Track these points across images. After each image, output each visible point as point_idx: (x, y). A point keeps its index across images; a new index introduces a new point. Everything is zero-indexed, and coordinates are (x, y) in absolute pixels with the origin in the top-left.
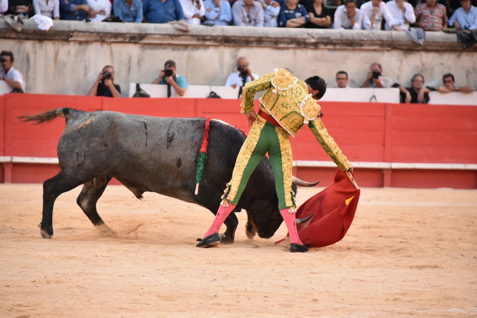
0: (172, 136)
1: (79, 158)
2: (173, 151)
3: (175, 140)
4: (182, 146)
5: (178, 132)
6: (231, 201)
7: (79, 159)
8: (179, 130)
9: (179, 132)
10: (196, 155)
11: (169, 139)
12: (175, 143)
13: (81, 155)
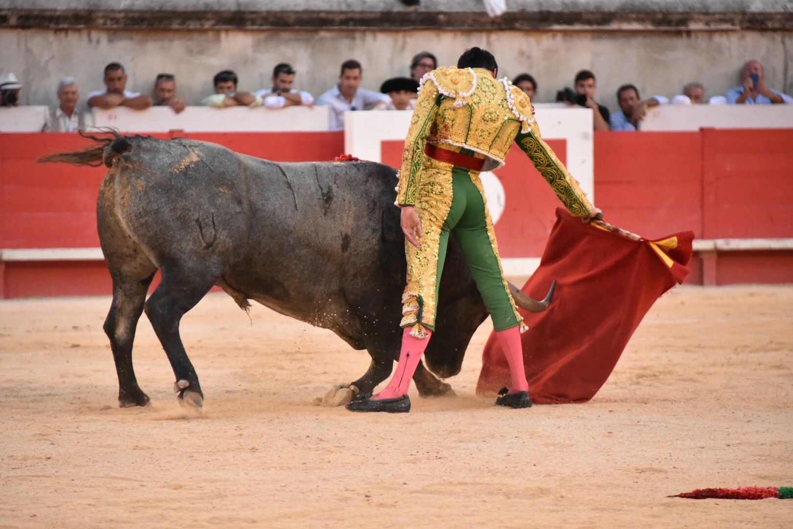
0: (328, 192)
1: (204, 231)
2: (335, 221)
3: (335, 199)
4: (350, 210)
5: (335, 183)
6: (430, 326)
7: (204, 233)
8: (336, 180)
9: (337, 182)
10: (381, 226)
11: (325, 198)
12: (336, 206)
13: (206, 224)
